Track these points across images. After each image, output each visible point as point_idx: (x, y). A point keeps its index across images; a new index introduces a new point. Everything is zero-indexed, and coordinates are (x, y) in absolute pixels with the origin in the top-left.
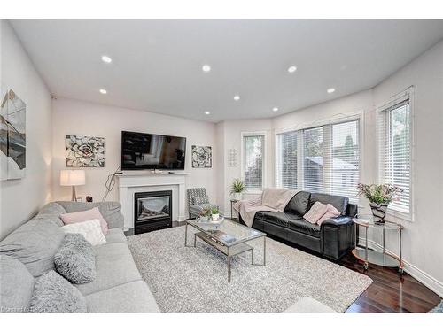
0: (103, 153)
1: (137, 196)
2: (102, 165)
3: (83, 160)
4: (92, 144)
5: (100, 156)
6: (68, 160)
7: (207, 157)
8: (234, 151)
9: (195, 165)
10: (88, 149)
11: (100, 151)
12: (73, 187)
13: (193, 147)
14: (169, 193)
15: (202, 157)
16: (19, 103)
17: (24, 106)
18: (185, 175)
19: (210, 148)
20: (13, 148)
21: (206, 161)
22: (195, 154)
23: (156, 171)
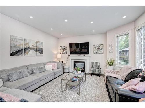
1: (75, 62)
2: (66, 53)
3: (63, 52)
5: (66, 51)
6: (60, 52)
7: (101, 49)
8: (112, 45)
9: (95, 52)
10: (64, 49)
11: (66, 49)
12: (59, 58)
13: (94, 45)
14: (84, 63)
15: (98, 49)
16: (40, 43)
17: (42, 43)
18: (90, 56)
19: (103, 45)
20: (38, 50)
21: (101, 51)
22: (95, 48)
23: (79, 55)
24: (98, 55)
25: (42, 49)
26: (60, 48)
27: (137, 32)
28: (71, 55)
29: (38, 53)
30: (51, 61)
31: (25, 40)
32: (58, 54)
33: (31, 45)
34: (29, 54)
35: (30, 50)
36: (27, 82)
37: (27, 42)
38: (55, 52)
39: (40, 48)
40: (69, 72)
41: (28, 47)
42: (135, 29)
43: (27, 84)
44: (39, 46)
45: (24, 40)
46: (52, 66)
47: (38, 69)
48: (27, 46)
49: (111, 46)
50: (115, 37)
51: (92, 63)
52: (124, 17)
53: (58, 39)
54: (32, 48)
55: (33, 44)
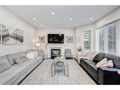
0: (45, 39)
1: (52, 50)
2: (45, 42)
3: (41, 41)
4: (43, 38)
5: (44, 40)
6: (39, 41)
7: (72, 39)
9: (68, 42)
10: (42, 39)
11: (44, 39)
12: (38, 47)
13: (67, 37)
14: (60, 50)
15: (70, 39)
16: (20, 31)
17: (23, 31)
18: (64, 45)
19: (73, 37)
20: (19, 39)
21: (71, 41)
22: (67, 39)
23: (56, 44)
24: (70, 44)
25: (23, 37)
26: (38, 38)
27: (96, 30)
28: (49, 44)
29: (18, 42)
30: (31, 50)
31: (4, 26)
32: (36, 43)
33: (11, 32)
34: (9, 42)
35: (10, 38)
36: (14, 75)
37: (6, 29)
38: (34, 41)
39: (20, 36)
40: (47, 59)
41: (7, 34)
42: (95, 28)
43: (14, 77)
44: (19, 34)
45: (2, 26)
46: (34, 54)
47: (21, 58)
48: (5, 33)
49: (79, 37)
50: (82, 32)
51: (65, 50)
52: (91, 19)
53: (36, 29)
54: (12, 36)
55: (14, 32)
